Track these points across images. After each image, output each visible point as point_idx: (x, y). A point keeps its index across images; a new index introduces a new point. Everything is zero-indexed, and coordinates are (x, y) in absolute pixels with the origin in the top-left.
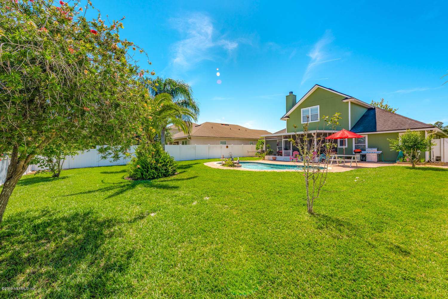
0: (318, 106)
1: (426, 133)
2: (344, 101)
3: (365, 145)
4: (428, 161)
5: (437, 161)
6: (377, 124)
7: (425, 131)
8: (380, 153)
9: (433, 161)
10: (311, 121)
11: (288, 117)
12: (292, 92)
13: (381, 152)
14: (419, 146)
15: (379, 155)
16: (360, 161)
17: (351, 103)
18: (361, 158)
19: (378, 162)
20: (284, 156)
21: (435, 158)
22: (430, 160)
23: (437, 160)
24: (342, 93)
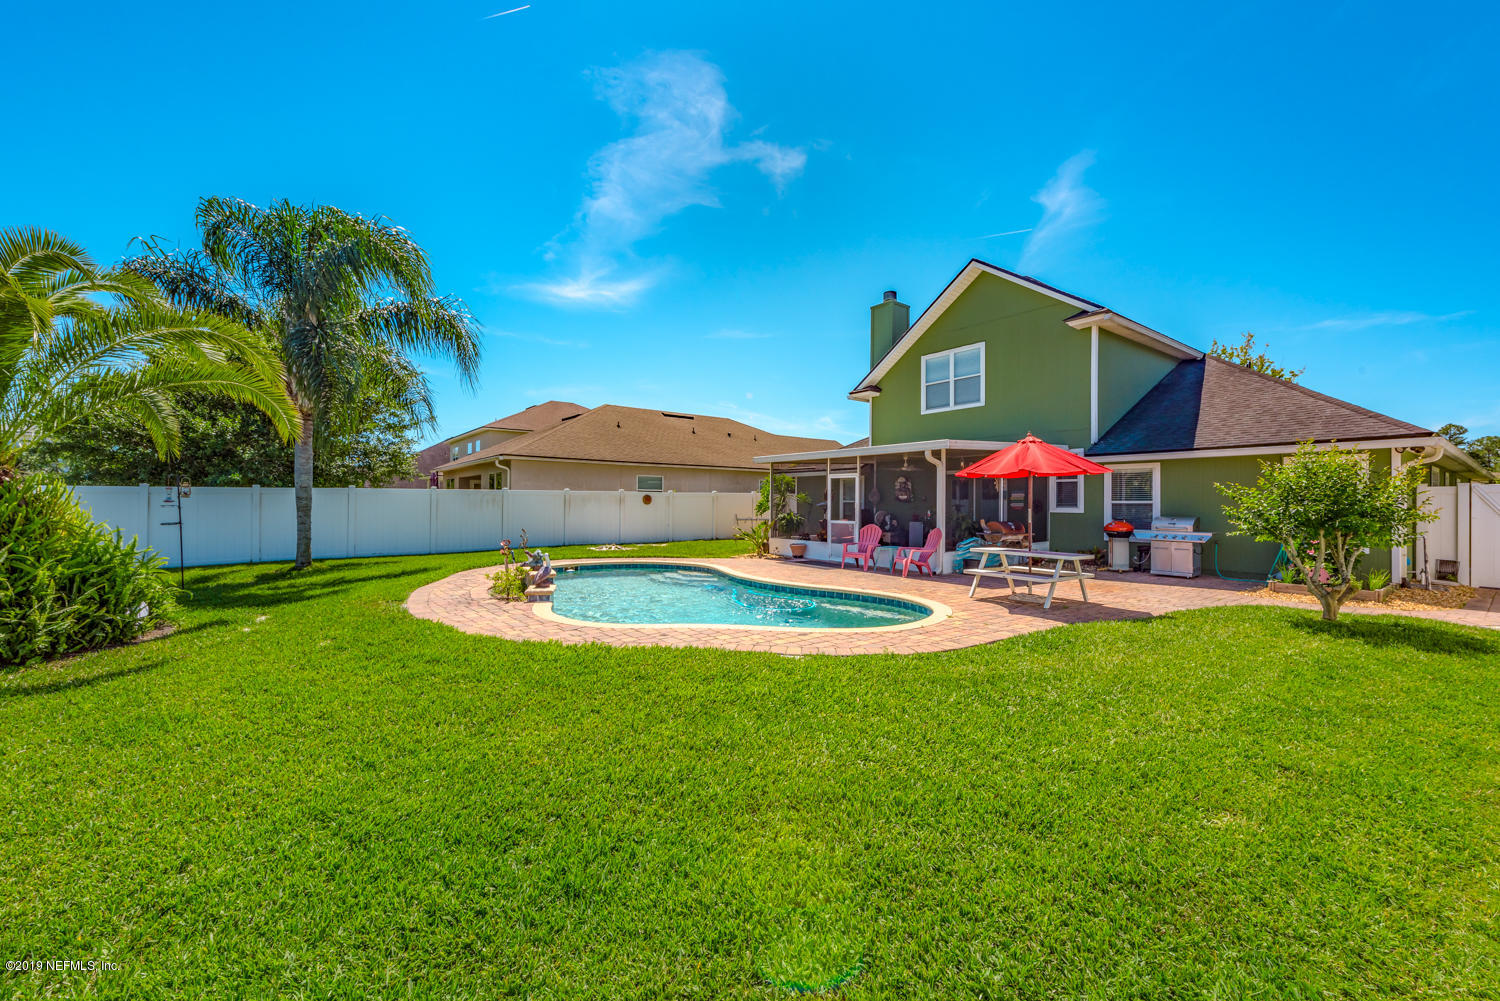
0: (982, 346)
1: (1396, 458)
2: (1071, 324)
3: (1151, 505)
4: (1404, 579)
5: (1440, 578)
6: (1203, 417)
7: (1393, 451)
8: (1204, 541)
9: (1423, 583)
10: (956, 403)
11: (876, 388)
12: (894, 294)
13: (1210, 535)
14: (1354, 520)
15: (1202, 552)
16: (1128, 569)
17: (1102, 331)
18: (1131, 557)
19: (1195, 577)
20: (833, 542)
21: (1431, 568)
22: (1414, 576)
23: (1441, 576)
24: (1064, 294)
